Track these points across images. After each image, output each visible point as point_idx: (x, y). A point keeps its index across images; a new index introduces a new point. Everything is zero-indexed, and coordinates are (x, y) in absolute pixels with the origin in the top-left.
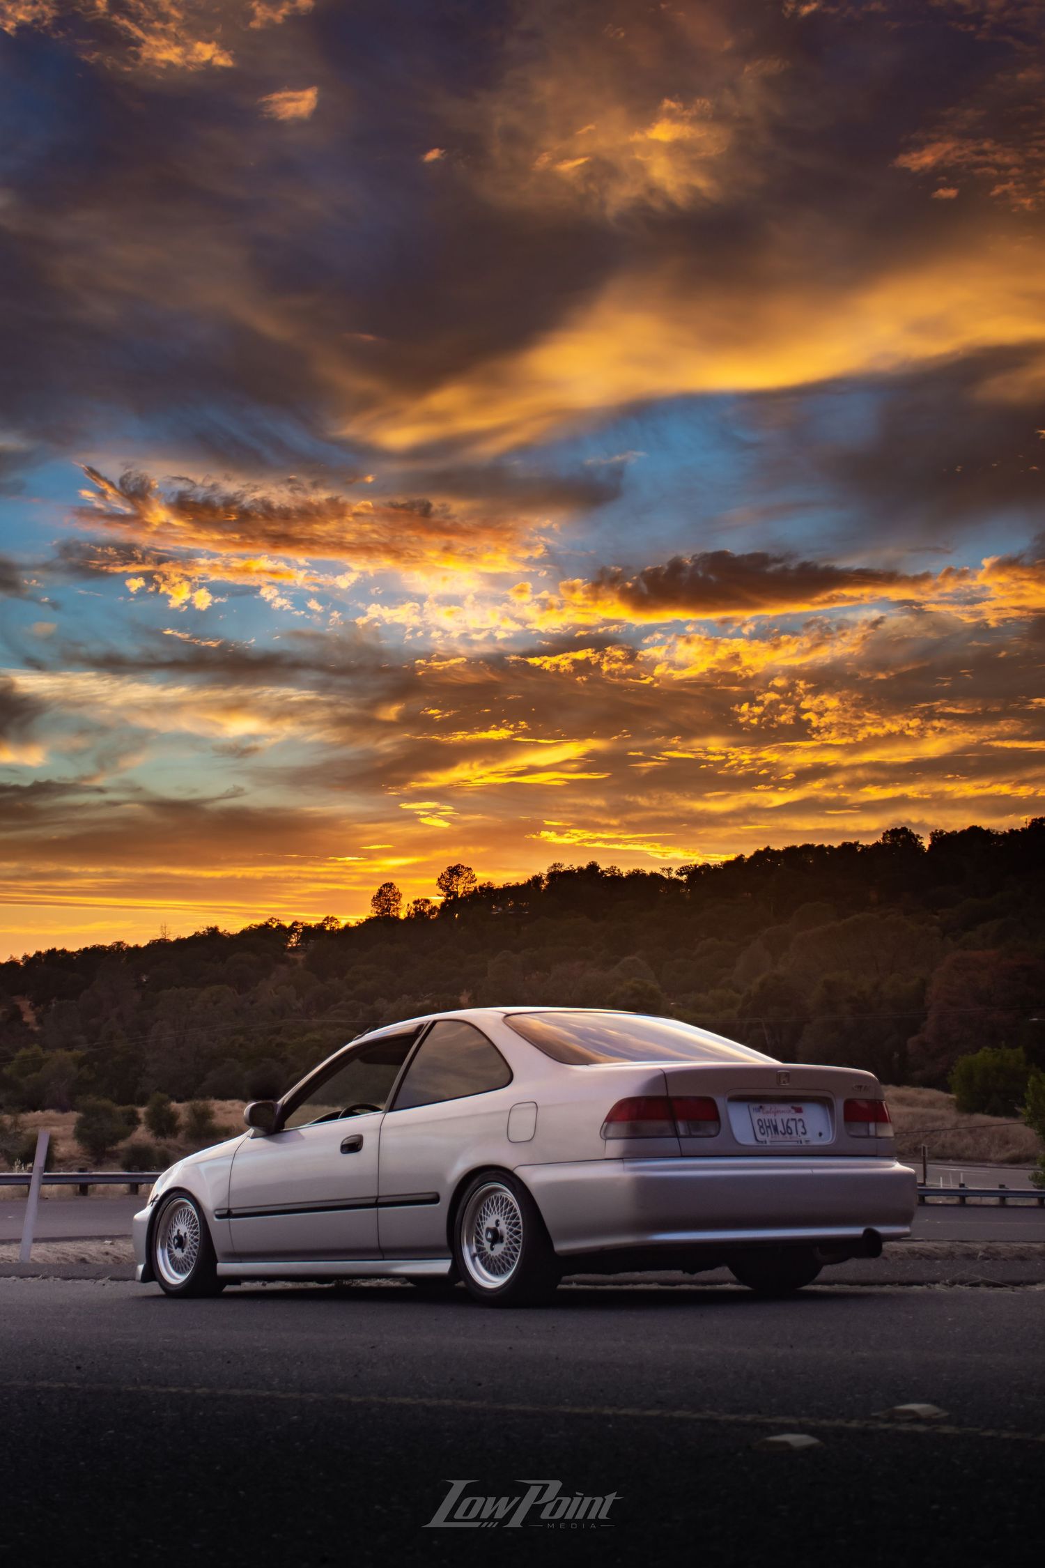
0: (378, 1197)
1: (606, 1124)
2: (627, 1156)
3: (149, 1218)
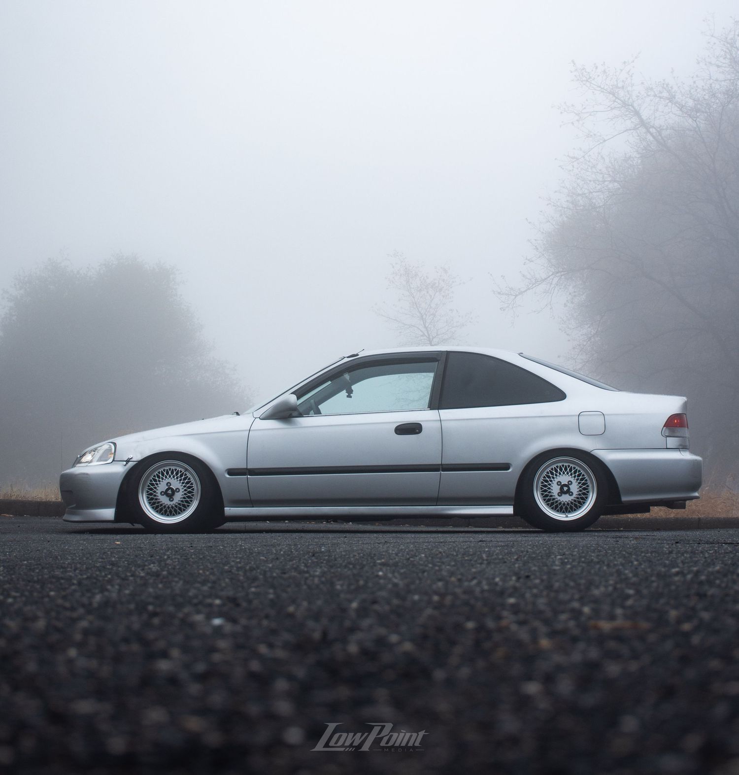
1: (664, 428)
2: (681, 447)
3: (123, 473)
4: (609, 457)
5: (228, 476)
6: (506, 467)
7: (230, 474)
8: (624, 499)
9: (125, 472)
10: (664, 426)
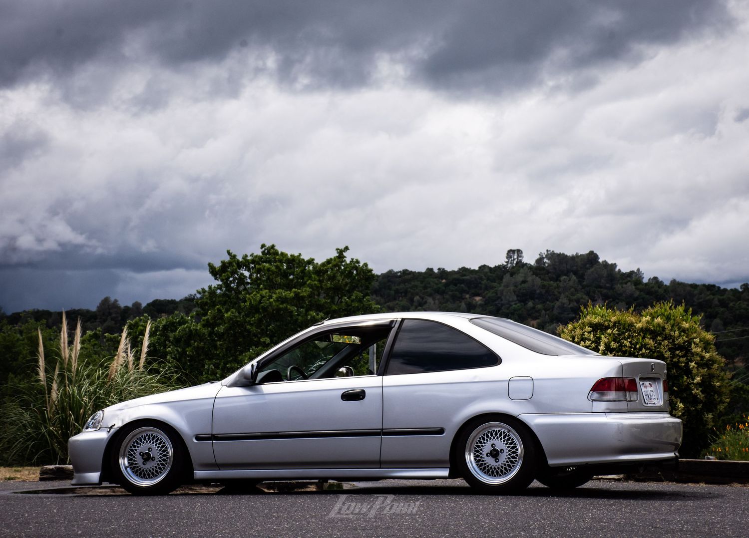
1: (591, 392)
2: (608, 411)
3: (107, 439)
4: (535, 421)
5: (195, 441)
6: (441, 431)
7: (198, 438)
8: (551, 462)
9: (108, 437)
10: (591, 390)
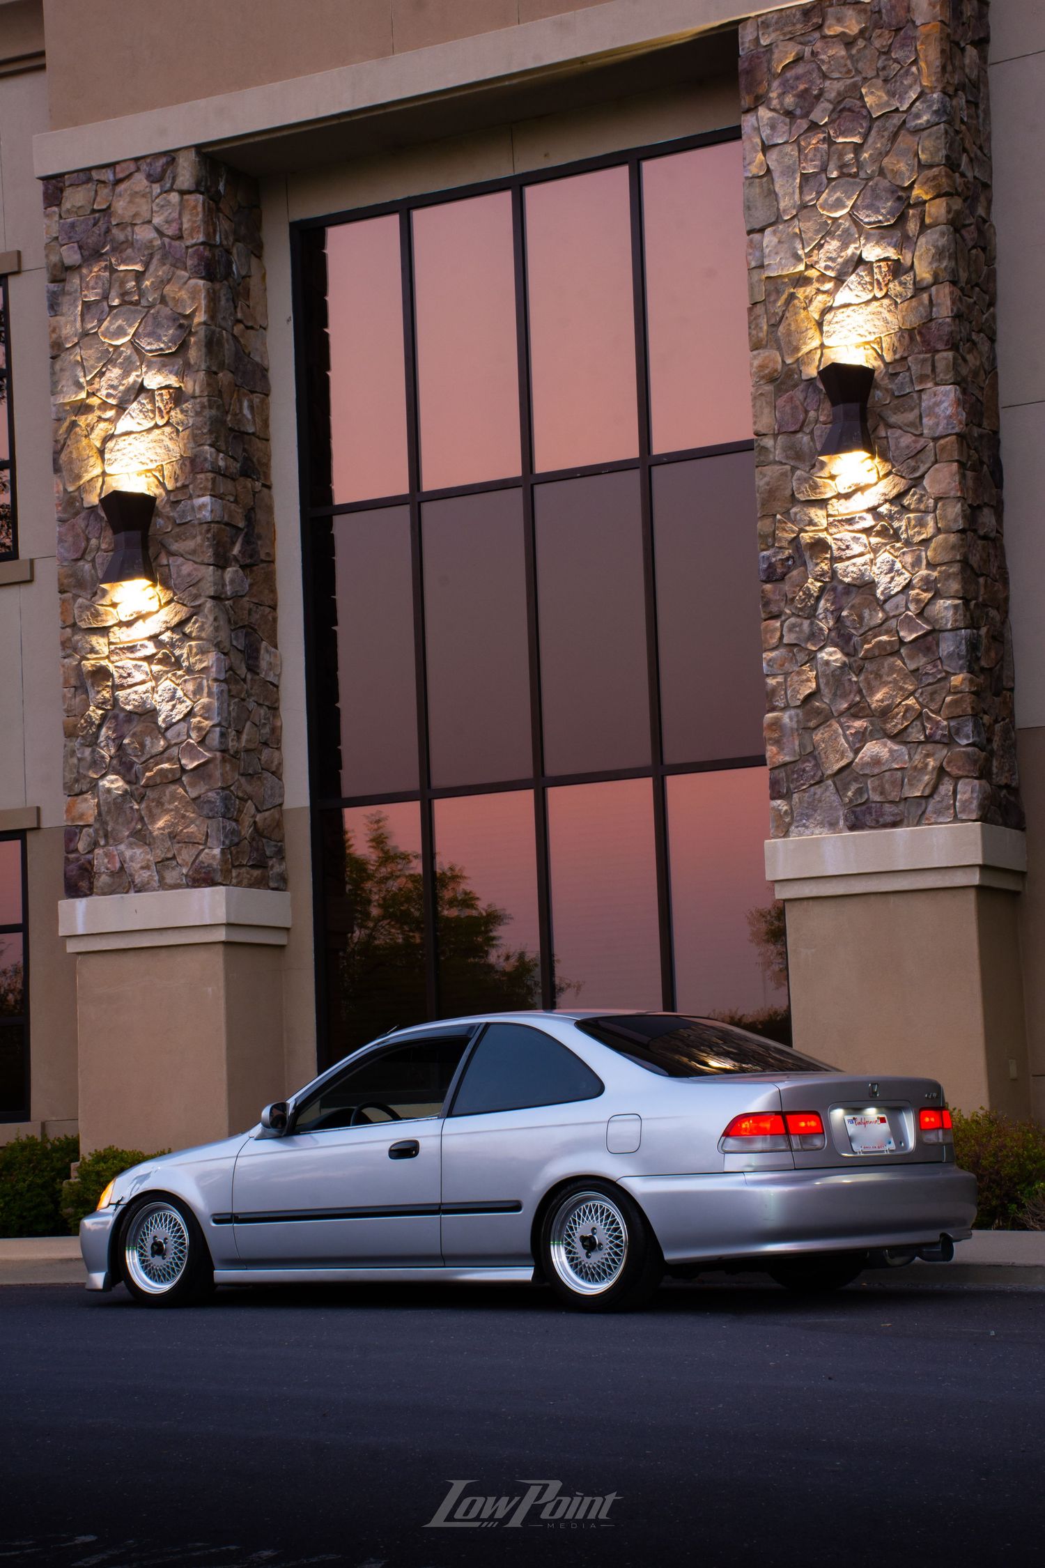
0: (442, 1204)
1: (723, 1138)
2: (749, 1169)
4: (638, 1187)
5: (214, 1225)
7: (216, 1221)
8: (669, 1256)
9: (113, 1220)
10: (723, 1135)
